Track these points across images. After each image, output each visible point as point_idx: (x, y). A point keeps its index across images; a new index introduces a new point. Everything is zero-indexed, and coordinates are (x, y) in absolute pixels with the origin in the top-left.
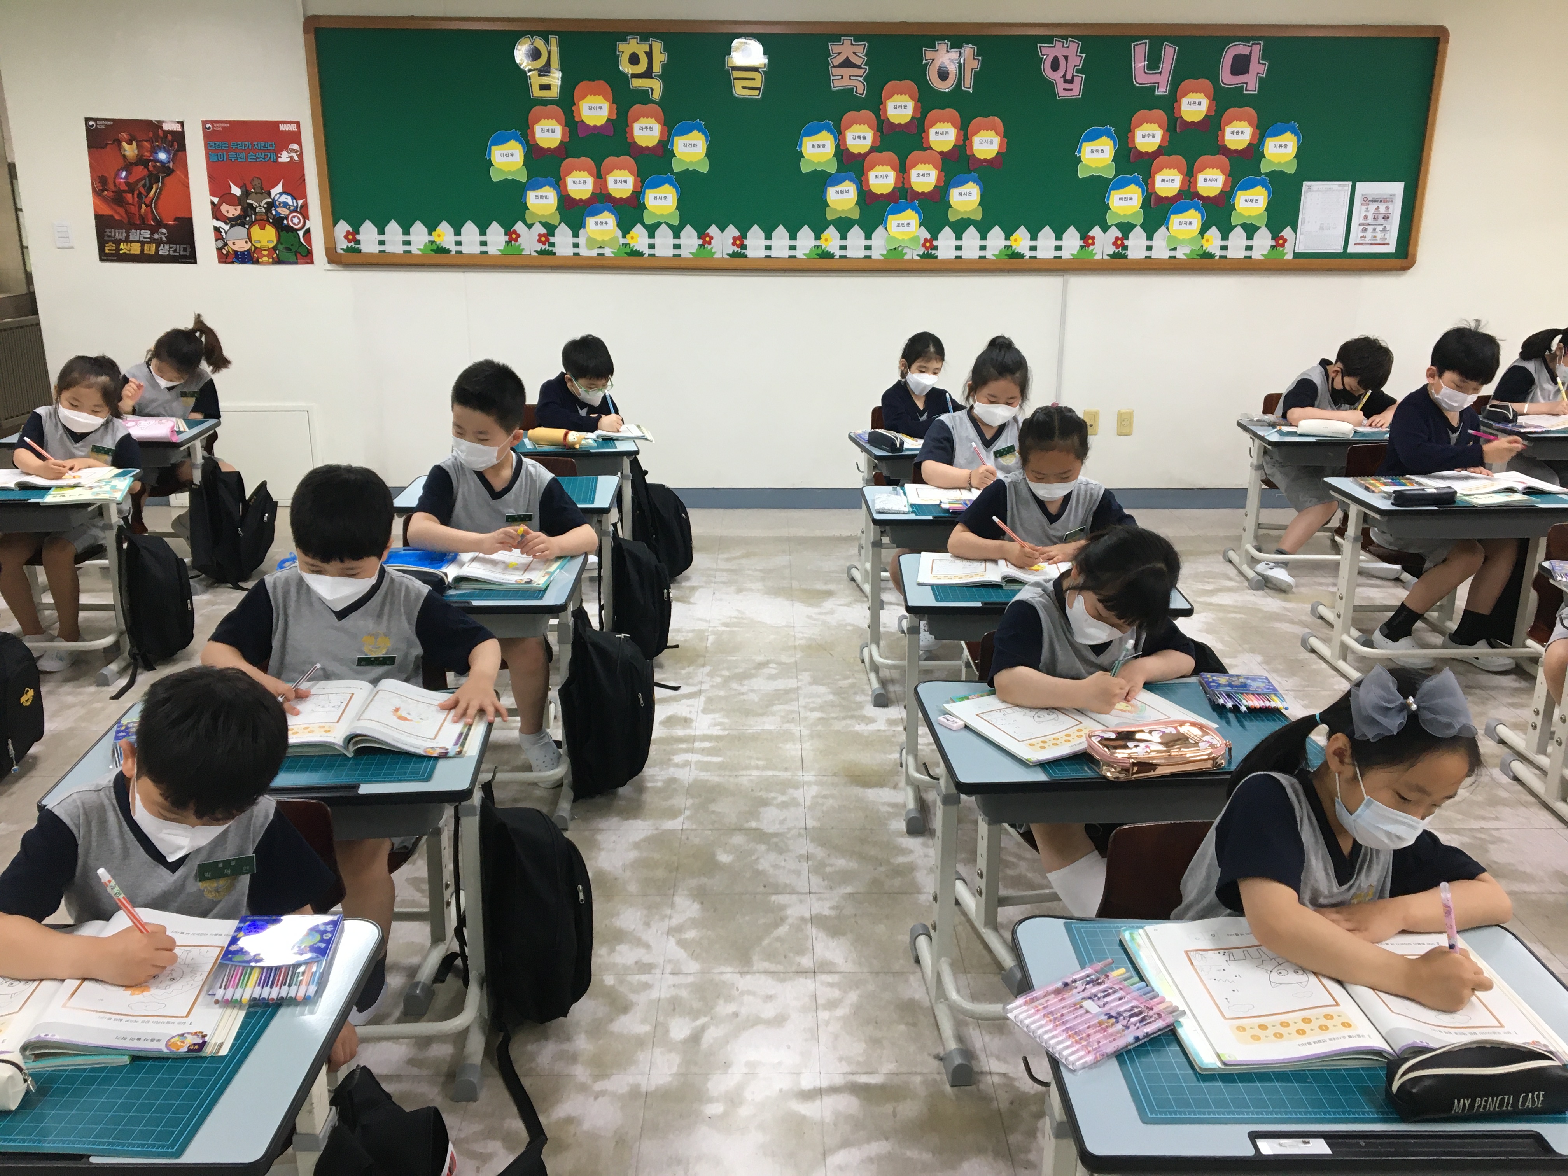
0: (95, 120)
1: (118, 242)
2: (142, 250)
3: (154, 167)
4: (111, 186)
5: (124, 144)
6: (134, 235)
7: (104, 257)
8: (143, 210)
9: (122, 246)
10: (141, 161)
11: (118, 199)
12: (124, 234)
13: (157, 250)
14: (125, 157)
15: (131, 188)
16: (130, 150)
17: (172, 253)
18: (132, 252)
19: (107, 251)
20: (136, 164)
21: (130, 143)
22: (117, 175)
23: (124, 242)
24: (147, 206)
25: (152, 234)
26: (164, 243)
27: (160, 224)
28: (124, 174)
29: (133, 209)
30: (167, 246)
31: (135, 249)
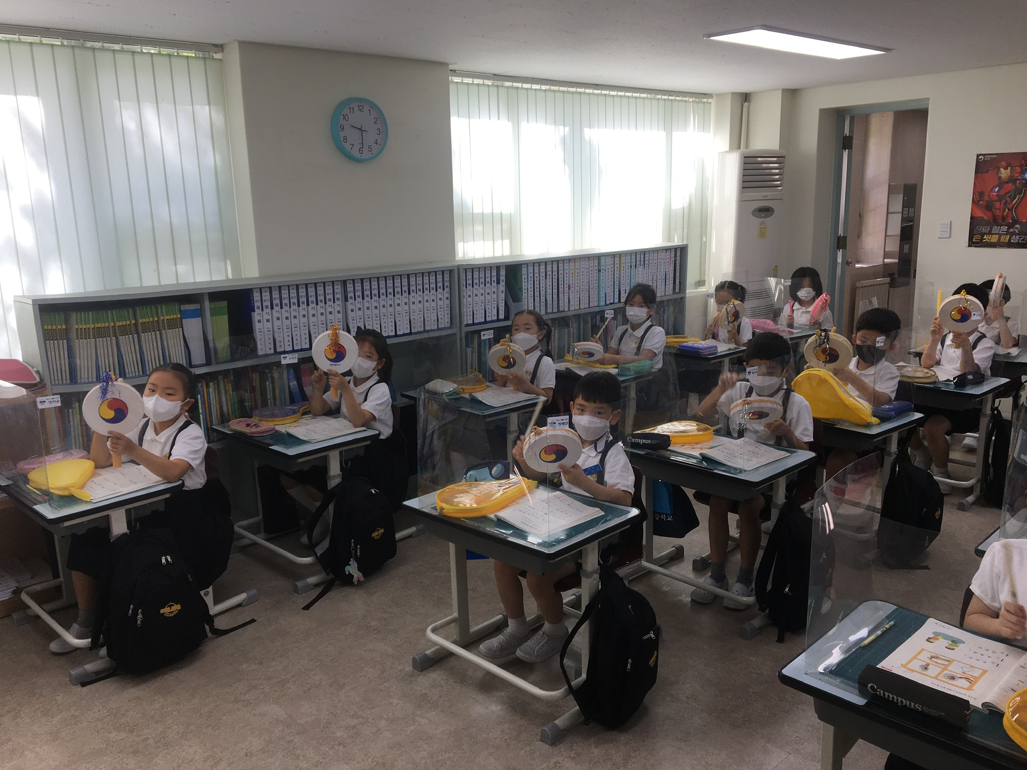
0: (984, 155)
1: (983, 235)
2: (999, 239)
3: (1019, 183)
4: (986, 198)
5: (1002, 170)
6: (995, 229)
7: (972, 243)
8: (1005, 213)
9: (985, 237)
10: (1012, 180)
11: (989, 207)
12: (989, 229)
13: (1010, 239)
14: (1000, 177)
15: (1000, 198)
16: (1004, 173)
17: (1020, 241)
18: (991, 241)
19: (974, 240)
20: (1007, 183)
21: (1006, 168)
22: (992, 190)
23: (987, 234)
24: (1009, 210)
25: (1009, 228)
26: (1016, 234)
27: (1015, 222)
28: (997, 189)
29: (998, 213)
30: (1018, 237)
31: (994, 239)
